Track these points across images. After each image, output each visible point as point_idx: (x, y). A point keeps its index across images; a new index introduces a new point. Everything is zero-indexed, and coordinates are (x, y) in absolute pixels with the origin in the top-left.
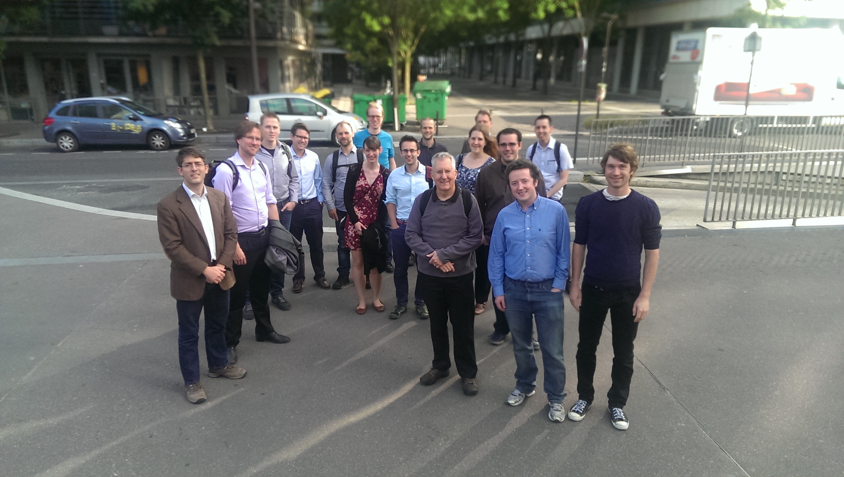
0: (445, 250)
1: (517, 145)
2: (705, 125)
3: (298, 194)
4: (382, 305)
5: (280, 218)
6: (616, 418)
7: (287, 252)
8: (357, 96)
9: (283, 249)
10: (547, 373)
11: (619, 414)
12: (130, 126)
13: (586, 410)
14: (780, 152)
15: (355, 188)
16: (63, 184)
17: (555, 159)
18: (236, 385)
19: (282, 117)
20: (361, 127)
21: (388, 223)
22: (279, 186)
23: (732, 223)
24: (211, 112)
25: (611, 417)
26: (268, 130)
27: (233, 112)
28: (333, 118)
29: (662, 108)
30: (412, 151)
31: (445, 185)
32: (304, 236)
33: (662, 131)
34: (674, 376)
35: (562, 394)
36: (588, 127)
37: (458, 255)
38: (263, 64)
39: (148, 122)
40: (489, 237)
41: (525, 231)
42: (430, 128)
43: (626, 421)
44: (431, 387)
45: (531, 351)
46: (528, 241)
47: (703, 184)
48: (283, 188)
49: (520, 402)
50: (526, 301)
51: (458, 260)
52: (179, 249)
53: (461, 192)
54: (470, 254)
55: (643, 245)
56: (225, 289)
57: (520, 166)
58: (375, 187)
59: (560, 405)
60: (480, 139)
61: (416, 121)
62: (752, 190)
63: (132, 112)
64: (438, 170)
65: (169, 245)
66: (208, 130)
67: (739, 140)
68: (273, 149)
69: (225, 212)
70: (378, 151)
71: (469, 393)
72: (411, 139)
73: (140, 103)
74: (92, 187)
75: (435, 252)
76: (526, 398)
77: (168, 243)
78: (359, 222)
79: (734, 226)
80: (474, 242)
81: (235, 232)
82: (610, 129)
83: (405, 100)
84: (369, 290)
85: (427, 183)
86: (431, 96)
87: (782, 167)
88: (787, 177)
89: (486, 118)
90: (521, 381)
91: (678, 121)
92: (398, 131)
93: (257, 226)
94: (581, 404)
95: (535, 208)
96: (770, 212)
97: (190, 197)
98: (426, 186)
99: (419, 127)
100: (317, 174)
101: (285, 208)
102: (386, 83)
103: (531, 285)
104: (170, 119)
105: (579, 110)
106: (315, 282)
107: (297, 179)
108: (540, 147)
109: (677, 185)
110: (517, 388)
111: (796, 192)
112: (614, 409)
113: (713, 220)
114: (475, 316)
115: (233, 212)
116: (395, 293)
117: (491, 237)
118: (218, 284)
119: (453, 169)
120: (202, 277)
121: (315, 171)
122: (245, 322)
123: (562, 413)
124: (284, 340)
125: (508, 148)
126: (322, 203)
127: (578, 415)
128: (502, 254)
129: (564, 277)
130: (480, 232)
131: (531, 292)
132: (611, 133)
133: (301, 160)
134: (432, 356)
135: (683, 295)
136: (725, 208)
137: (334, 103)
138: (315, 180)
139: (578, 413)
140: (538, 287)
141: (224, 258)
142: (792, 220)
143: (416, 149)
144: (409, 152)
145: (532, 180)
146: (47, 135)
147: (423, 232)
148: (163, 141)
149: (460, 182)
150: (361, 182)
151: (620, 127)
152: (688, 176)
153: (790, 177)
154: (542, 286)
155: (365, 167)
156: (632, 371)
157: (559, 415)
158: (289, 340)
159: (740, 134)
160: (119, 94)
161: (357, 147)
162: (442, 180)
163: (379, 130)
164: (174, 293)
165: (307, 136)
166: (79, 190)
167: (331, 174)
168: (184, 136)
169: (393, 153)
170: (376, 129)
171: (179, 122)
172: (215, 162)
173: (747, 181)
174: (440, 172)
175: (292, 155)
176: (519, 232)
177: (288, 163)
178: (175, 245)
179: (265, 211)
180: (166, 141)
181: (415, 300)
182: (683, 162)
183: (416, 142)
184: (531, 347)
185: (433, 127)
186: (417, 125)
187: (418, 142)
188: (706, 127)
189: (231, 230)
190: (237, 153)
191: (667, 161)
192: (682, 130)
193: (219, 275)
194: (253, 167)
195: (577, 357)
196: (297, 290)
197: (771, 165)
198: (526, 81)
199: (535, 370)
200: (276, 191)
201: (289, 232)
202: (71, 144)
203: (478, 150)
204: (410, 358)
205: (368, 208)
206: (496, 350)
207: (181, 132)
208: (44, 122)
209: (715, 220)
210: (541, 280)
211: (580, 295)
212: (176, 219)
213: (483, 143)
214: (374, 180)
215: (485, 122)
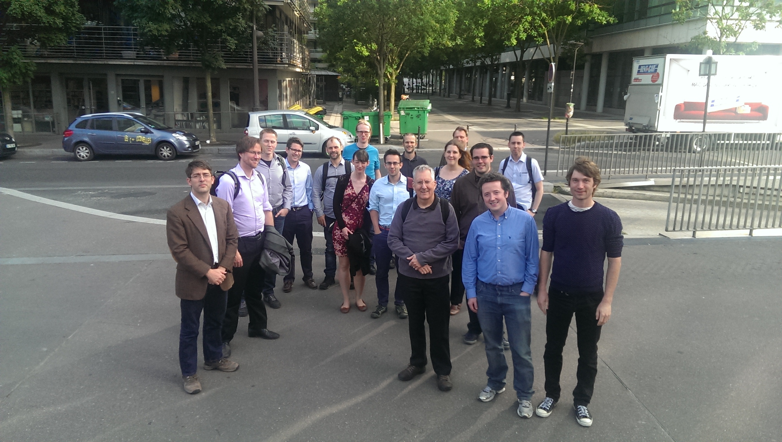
0: (424, 253)
1: (489, 158)
2: (666, 140)
3: (291, 201)
4: (364, 305)
5: (275, 224)
6: (580, 415)
7: (280, 255)
8: (347, 113)
9: (277, 252)
10: (516, 371)
11: (583, 412)
12: (141, 138)
13: (552, 407)
14: (737, 167)
15: (343, 196)
16: (78, 190)
17: (527, 172)
18: (229, 377)
19: (278, 131)
20: (349, 140)
21: (372, 229)
22: (274, 195)
23: (692, 232)
24: (215, 126)
25: (576, 414)
26: (266, 144)
27: (234, 126)
28: (324, 133)
29: (626, 125)
30: (395, 163)
31: (425, 195)
32: (295, 240)
33: (626, 146)
34: (636, 376)
35: (530, 391)
36: (557, 142)
37: (435, 258)
38: (264, 84)
39: (158, 135)
40: (464, 242)
41: (496, 238)
42: (412, 142)
43: (589, 418)
44: (408, 383)
45: (502, 350)
46: (499, 248)
47: (666, 195)
48: (278, 195)
49: (491, 398)
50: (496, 303)
51: (435, 263)
52: (185, 252)
53: (439, 201)
54: (446, 258)
55: (606, 253)
56: (224, 290)
57: (492, 178)
58: (361, 196)
59: (528, 402)
60: (455, 152)
61: (400, 135)
62: (711, 202)
63: (143, 126)
64: (419, 181)
65: (176, 249)
66: (211, 142)
67: (698, 155)
68: (270, 160)
69: (227, 219)
70: (366, 163)
71: (444, 389)
72: (395, 153)
73: (151, 118)
74: (105, 193)
75: (414, 255)
76: (497, 394)
77: (175, 247)
78: (346, 228)
79: (694, 235)
80: (451, 246)
81: (236, 238)
82: (577, 144)
83: (389, 116)
84: (353, 291)
85: (408, 193)
86: (414, 113)
87: (738, 180)
88: (743, 190)
89: (463, 133)
90: (493, 379)
91: (641, 137)
92: (383, 144)
93: (254, 232)
94: (548, 401)
95: (506, 217)
96: (728, 222)
97: (197, 205)
98: (406, 196)
99: (402, 140)
100: (309, 184)
101: (278, 214)
102: (373, 101)
103: (501, 288)
104: (178, 132)
105: (549, 127)
106: (304, 282)
107: (290, 188)
108: (513, 160)
109: (641, 197)
110: (488, 385)
111: (752, 204)
112: (579, 407)
113: (674, 230)
114: (451, 316)
115: (235, 219)
116: (377, 294)
117: (465, 241)
118: (219, 285)
119: (432, 179)
120: (205, 278)
121: (307, 181)
122: (240, 319)
123: (530, 410)
124: (274, 336)
125: (481, 161)
126: (312, 210)
127: (545, 412)
128: (475, 258)
129: (533, 282)
130: (457, 237)
131: (502, 295)
132: (579, 148)
133: (295, 171)
134: (410, 353)
135: (645, 300)
136: (686, 218)
137: (326, 119)
138: (306, 189)
139: (545, 410)
140: (508, 291)
141: (225, 262)
142: (749, 230)
143: (398, 162)
144: (392, 164)
145: (503, 191)
146: (66, 146)
147: (404, 237)
148: (170, 152)
149: (438, 191)
150: (348, 191)
151: (587, 142)
152: (652, 188)
153: (747, 190)
154: (511, 290)
155: (352, 178)
156: (596, 371)
157: (527, 412)
158: (278, 336)
159: (699, 149)
160: (133, 109)
161: (345, 160)
162: (422, 190)
163: (367, 145)
164: (179, 292)
165: (301, 150)
166: (92, 196)
167: (321, 183)
168: (189, 147)
169: (379, 165)
170: (364, 143)
171: (185, 135)
172: (218, 172)
173: (706, 194)
174: (421, 182)
175: (287, 166)
176: (490, 239)
177: (283, 173)
178: (182, 248)
179: (262, 217)
180: (173, 151)
181: (395, 300)
182: (647, 175)
183: (399, 155)
184: (502, 347)
185: (414, 141)
186: (400, 139)
187: (401, 154)
188: (667, 143)
189: (233, 235)
190: (239, 164)
191: (631, 174)
192: (644, 146)
193: (221, 277)
194: (252, 178)
195: (545, 357)
196: (286, 290)
197: (728, 178)
198: (500, 100)
199: (506, 368)
200: (271, 198)
201: (282, 237)
202: (87, 154)
203: (453, 162)
204: (390, 355)
205: (355, 215)
206: (469, 349)
207: (187, 144)
208: (64, 134)
209: (676, 230)
210: (511, 284)
211: (547, 299)
212: (184, 225)
213: (458, 156)
214: (361, 189)
215: (461, 137)
